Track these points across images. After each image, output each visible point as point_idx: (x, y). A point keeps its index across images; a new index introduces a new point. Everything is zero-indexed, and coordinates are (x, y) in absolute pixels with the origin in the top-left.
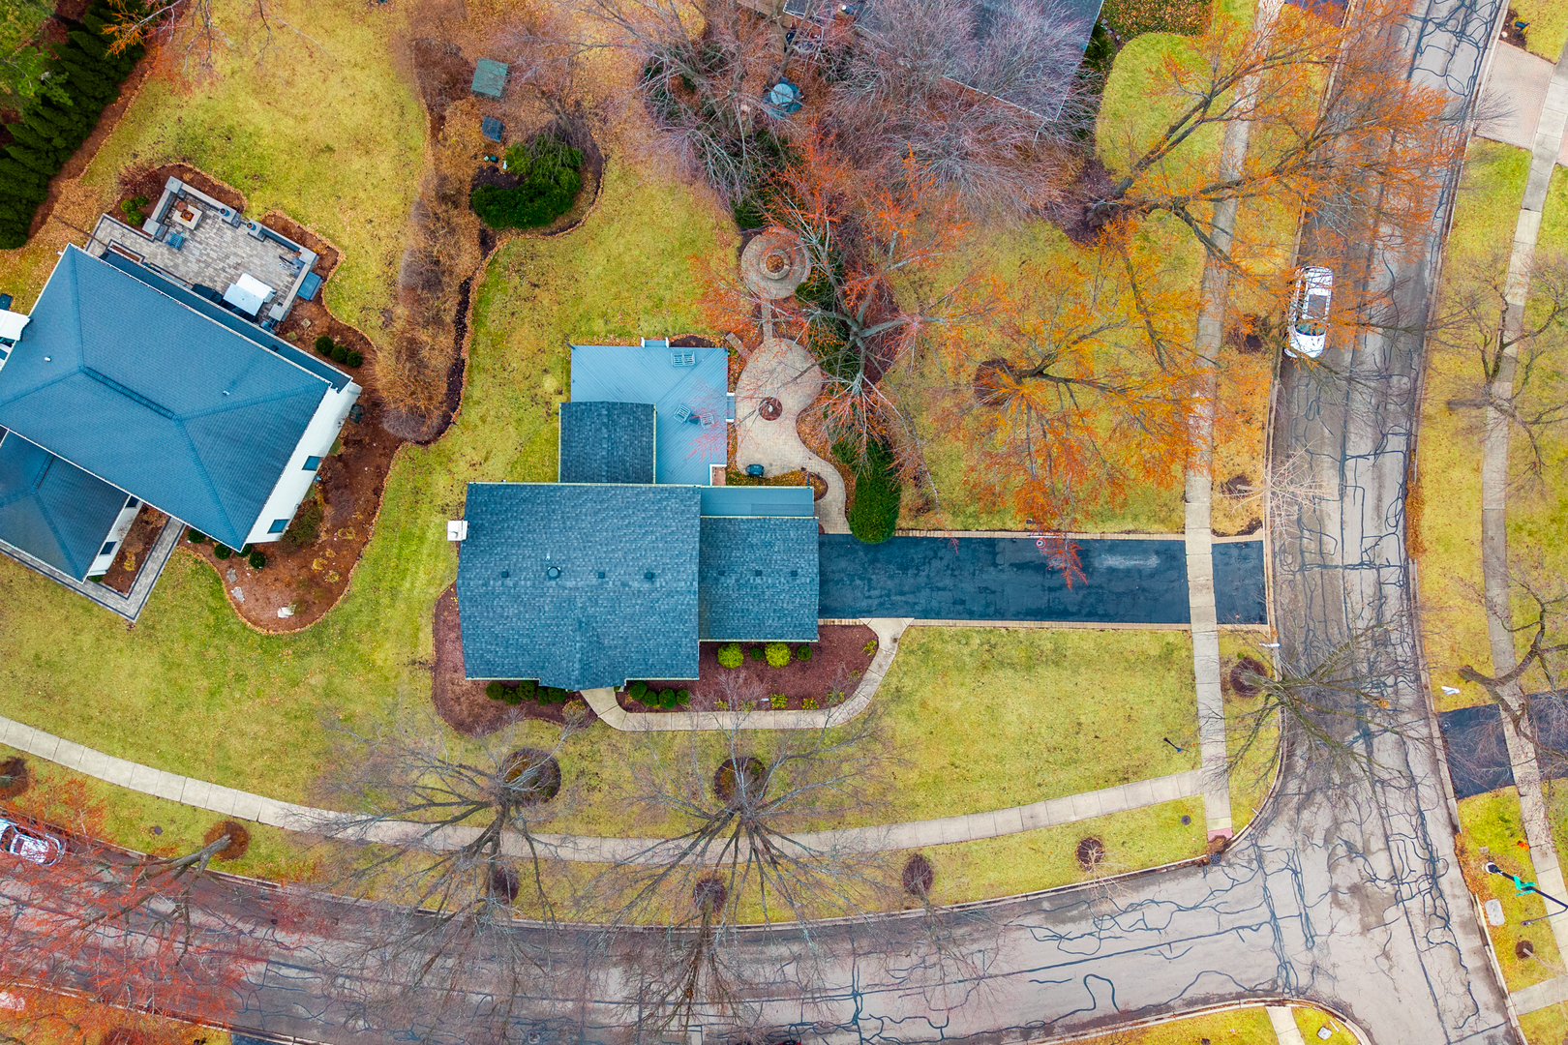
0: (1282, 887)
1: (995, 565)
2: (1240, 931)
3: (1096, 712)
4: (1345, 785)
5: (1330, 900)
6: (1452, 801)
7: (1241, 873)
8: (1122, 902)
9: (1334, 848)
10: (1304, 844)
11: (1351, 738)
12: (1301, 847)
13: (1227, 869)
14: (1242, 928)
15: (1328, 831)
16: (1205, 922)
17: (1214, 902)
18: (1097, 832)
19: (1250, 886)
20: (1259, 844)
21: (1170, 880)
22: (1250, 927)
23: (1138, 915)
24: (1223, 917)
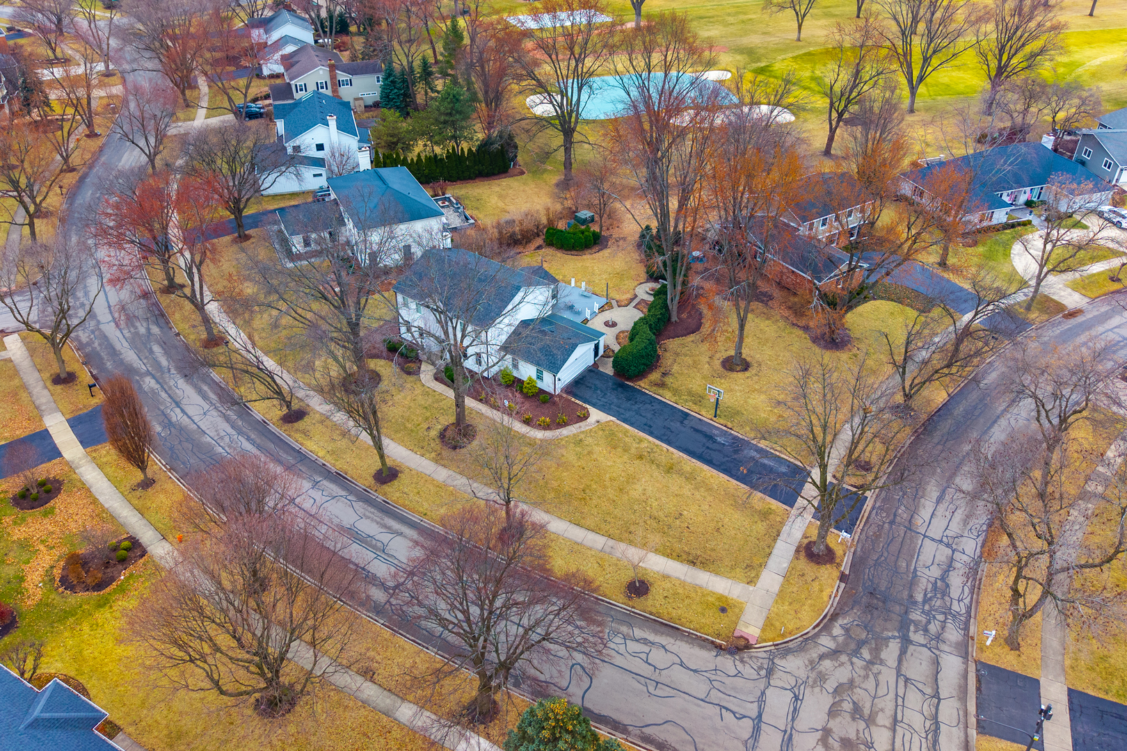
0: (778, 702)
1: (682, 422)
2: (723, 710)
3: (696, 515)
4: (871, 663)
5: (819, 737)
6: (973, 732)
7: (748, 671)
8: (638, 633)
9: (842, 701)
10: (815, 682)
11: (890, 634)
12: (811, 683)
13: (737, 663)
14: (727, 709)
15: (841, 685)
16: (699, 687)
17: (713, 677)
18: (651, 580)
19: (750, 684)
20: (775, 661)
21: (687, 642)
22: (734, 713)
23: (646, 649)
24: (714, 692)
